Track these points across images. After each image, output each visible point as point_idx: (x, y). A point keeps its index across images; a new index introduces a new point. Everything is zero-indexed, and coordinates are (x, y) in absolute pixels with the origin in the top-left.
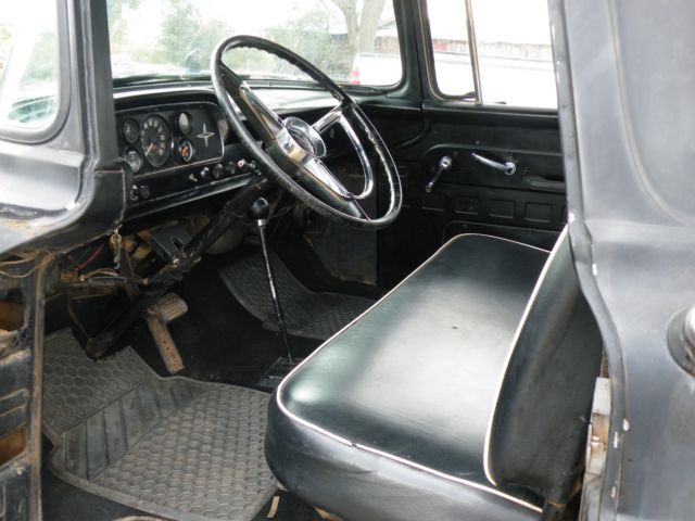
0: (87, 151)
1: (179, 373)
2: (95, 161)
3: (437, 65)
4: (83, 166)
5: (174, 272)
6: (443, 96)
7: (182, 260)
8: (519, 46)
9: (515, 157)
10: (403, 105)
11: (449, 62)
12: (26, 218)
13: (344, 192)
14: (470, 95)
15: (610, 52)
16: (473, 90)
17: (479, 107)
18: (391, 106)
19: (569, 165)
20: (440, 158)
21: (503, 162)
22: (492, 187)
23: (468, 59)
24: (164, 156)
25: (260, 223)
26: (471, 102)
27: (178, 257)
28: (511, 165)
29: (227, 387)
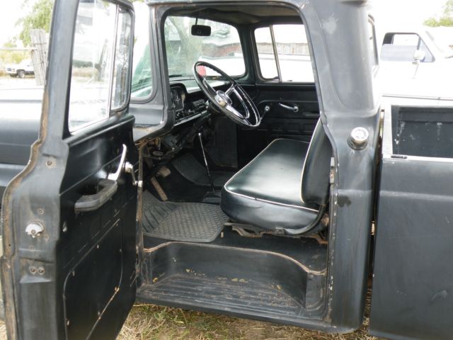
0: (164, 104)
1: (167, 201)
2: (167, 108)
3: (260, 61)
4: (164, 109)
5: (172, 154)
6: (265, 79)
7: (176, 148)
8: (289, 45)
9: (298, 104)
10: (247, 83)
11: (267, 59)
12: (145, 128)
13: (242, 116)
14: (276, 78)
15: (327, 67)
16: (277, 75)
17: (280, 83)
19: (319, 98)
20: (265, 106)
21: (293, 107)
22: (288, 118)
23: (273, 56)
25: (199, 134)
26: (277, 81)
27: (174, 147)
28: (296, 108)
29: (189, 203)
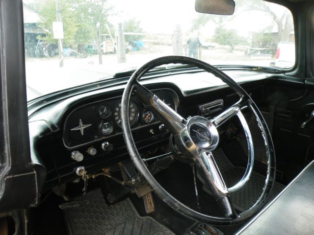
10: (294, 80)
18: (286, 80)
24: (133, 121)
27: (135, 178)
